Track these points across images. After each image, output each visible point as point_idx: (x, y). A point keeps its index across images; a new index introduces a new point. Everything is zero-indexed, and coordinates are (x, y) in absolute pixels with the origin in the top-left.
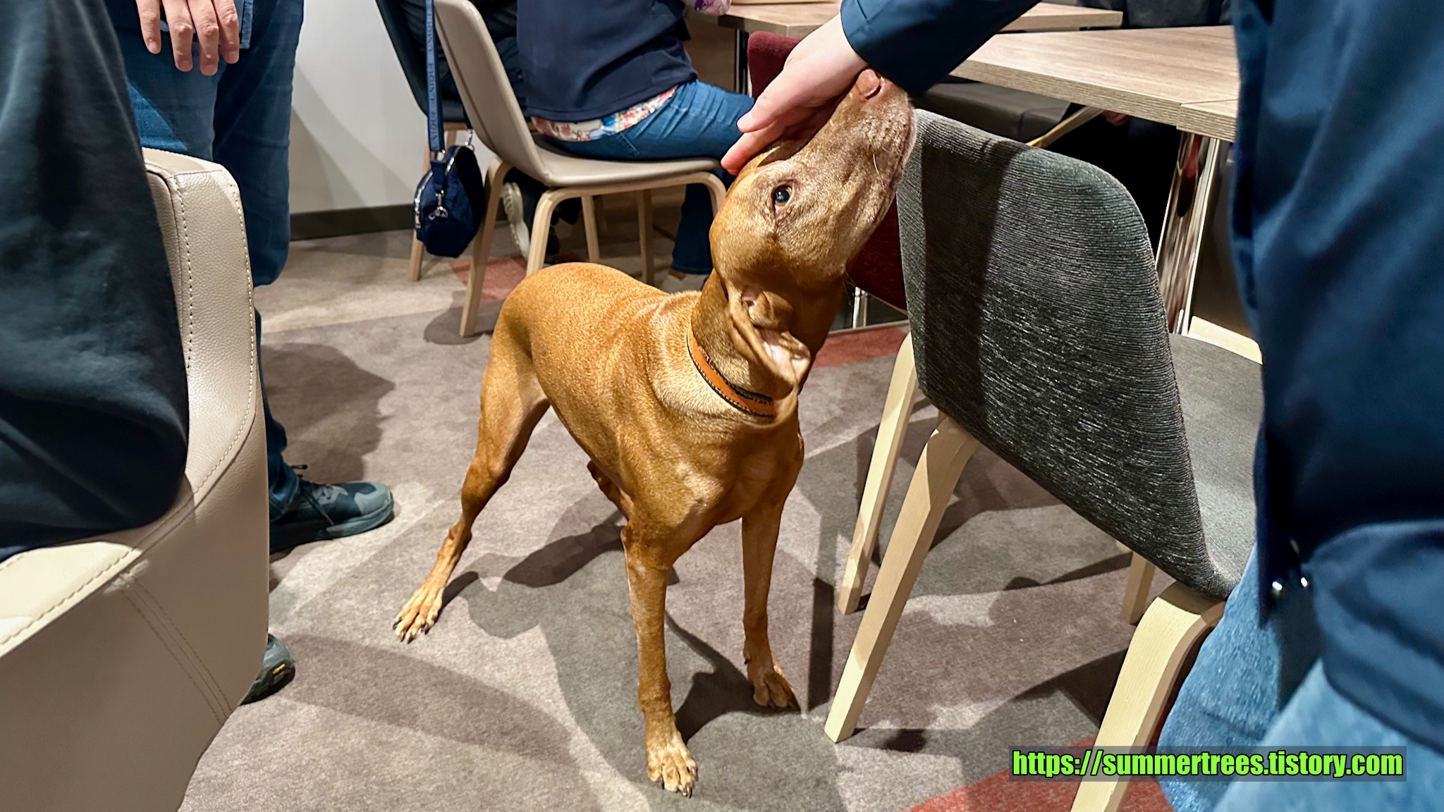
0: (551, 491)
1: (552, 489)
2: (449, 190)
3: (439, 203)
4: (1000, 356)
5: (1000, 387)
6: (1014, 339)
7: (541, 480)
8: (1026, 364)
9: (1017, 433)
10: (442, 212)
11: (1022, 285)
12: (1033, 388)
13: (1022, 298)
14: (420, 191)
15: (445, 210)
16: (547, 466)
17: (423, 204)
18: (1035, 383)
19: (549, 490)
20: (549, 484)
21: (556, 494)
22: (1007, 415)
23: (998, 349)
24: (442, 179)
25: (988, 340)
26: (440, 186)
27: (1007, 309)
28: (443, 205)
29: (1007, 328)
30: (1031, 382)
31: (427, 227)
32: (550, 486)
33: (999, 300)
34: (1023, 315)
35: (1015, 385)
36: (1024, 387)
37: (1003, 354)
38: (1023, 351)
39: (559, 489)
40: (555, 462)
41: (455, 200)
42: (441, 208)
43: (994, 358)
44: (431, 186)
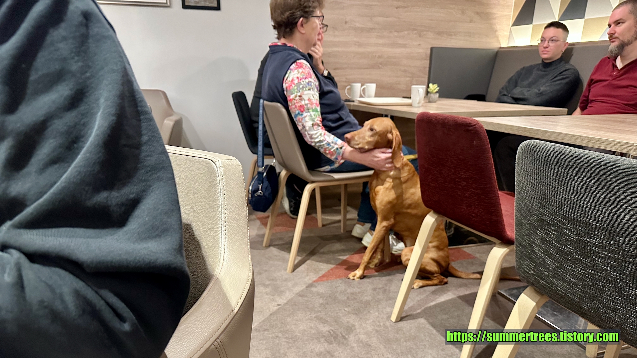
0: (311, 317)
1: (311, 315)
2: (264, 183)
3: (260, 189)
4: (577, 256)
5: (574, 271)
6: (588, 248)
7: (306, 311)
8: (595, 260)
9: (582, 294)
10: (261, 193)
11: (598, 221)
12: (597, 272)
13: (597, 228)
14: (252, 184)
15: (262, 193)
16: (307, 305)
17: (253, 189)
18: (599, 269)
19: (310, 316)
20: (309, 313)
21: (313, 318)
22: (576, 285)
23: (577, 253)
24: (262, 179)
25: (570, 248)
26: (261, 182)
27: (585, 233)
28: (261, 190)
29: (584, 242)
30: (596, 269)
31: (254, 199)
32: (310, 314)
33: (581, 228)
34: (596, 235)
35: (585, 271)
36: (591, 271)
37: (579, 255)
38: (593, 254)
39: (314, 316)
40: (311, 304)
41: (266, 188)
42: (261, 191)
43: (573, 257)
44: (256, 182)
